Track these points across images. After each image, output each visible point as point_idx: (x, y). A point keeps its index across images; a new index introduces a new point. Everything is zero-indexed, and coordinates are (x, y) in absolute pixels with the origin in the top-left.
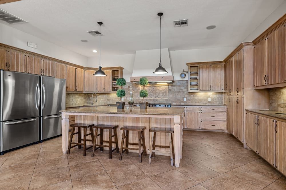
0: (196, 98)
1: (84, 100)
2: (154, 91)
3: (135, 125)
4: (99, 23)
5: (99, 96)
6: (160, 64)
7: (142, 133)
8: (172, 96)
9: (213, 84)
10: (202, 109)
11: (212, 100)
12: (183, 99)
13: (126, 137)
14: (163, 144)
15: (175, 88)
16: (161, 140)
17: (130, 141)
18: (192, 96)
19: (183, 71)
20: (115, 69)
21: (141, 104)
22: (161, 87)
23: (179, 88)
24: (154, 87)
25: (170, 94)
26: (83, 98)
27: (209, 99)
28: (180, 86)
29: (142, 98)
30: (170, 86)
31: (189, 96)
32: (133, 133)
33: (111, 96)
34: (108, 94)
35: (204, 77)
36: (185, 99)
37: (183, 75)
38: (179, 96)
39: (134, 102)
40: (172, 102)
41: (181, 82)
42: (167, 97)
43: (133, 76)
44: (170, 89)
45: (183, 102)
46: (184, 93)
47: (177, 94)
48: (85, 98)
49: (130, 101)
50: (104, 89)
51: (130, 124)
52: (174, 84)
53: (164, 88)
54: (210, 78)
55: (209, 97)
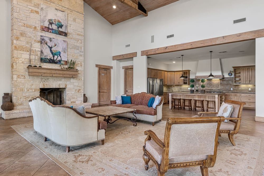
0: (240, 88)
1: (167, 89)
2: (210, 84)
3: (199, 99)
4: (182, 55)
5: (175, 87)
6: (211, 73)
7: (202, 101)
8: (222, 87)
9: (251, 79)
10: (241, 95)
11: (252, 90)
12: (231, 89)
13: (195, 104)
14: (211, 107)
15: (225, 82)
16: (211, 105)
17: (197, 105)
18: (236, 87)
19: (230, 72)
20: (185, 71)
21: (202, 91)
22: (215, 82)
23: (228, 82)
24: (210, 82)
25: (221, 86)
26: (166, 88)
27: (250, 89)
28: (228, 81)
29: (202, 88)
30: (221, 81)
31: (235, 87)
32: (198, 102)
33: (182, 87)
34: (181, 85)
35: (244, 75)
36: (232, 89)
37: (230, 74)
38: (227, 87)
39: (198, 90)
40: (223, 91)
41: (229, 78)
42: (219, 88)
43: (196, 75)
44: (221, 82)
45: (230, 91)
46: (231, 85)
47: (226, 86)
48: (167, 88)
49: (196, 89)
50: (179, 83)
51: (197, 99)
52: (224, 80)
53: (217, 82)
54: (249, 76)
55: (250, 88)
